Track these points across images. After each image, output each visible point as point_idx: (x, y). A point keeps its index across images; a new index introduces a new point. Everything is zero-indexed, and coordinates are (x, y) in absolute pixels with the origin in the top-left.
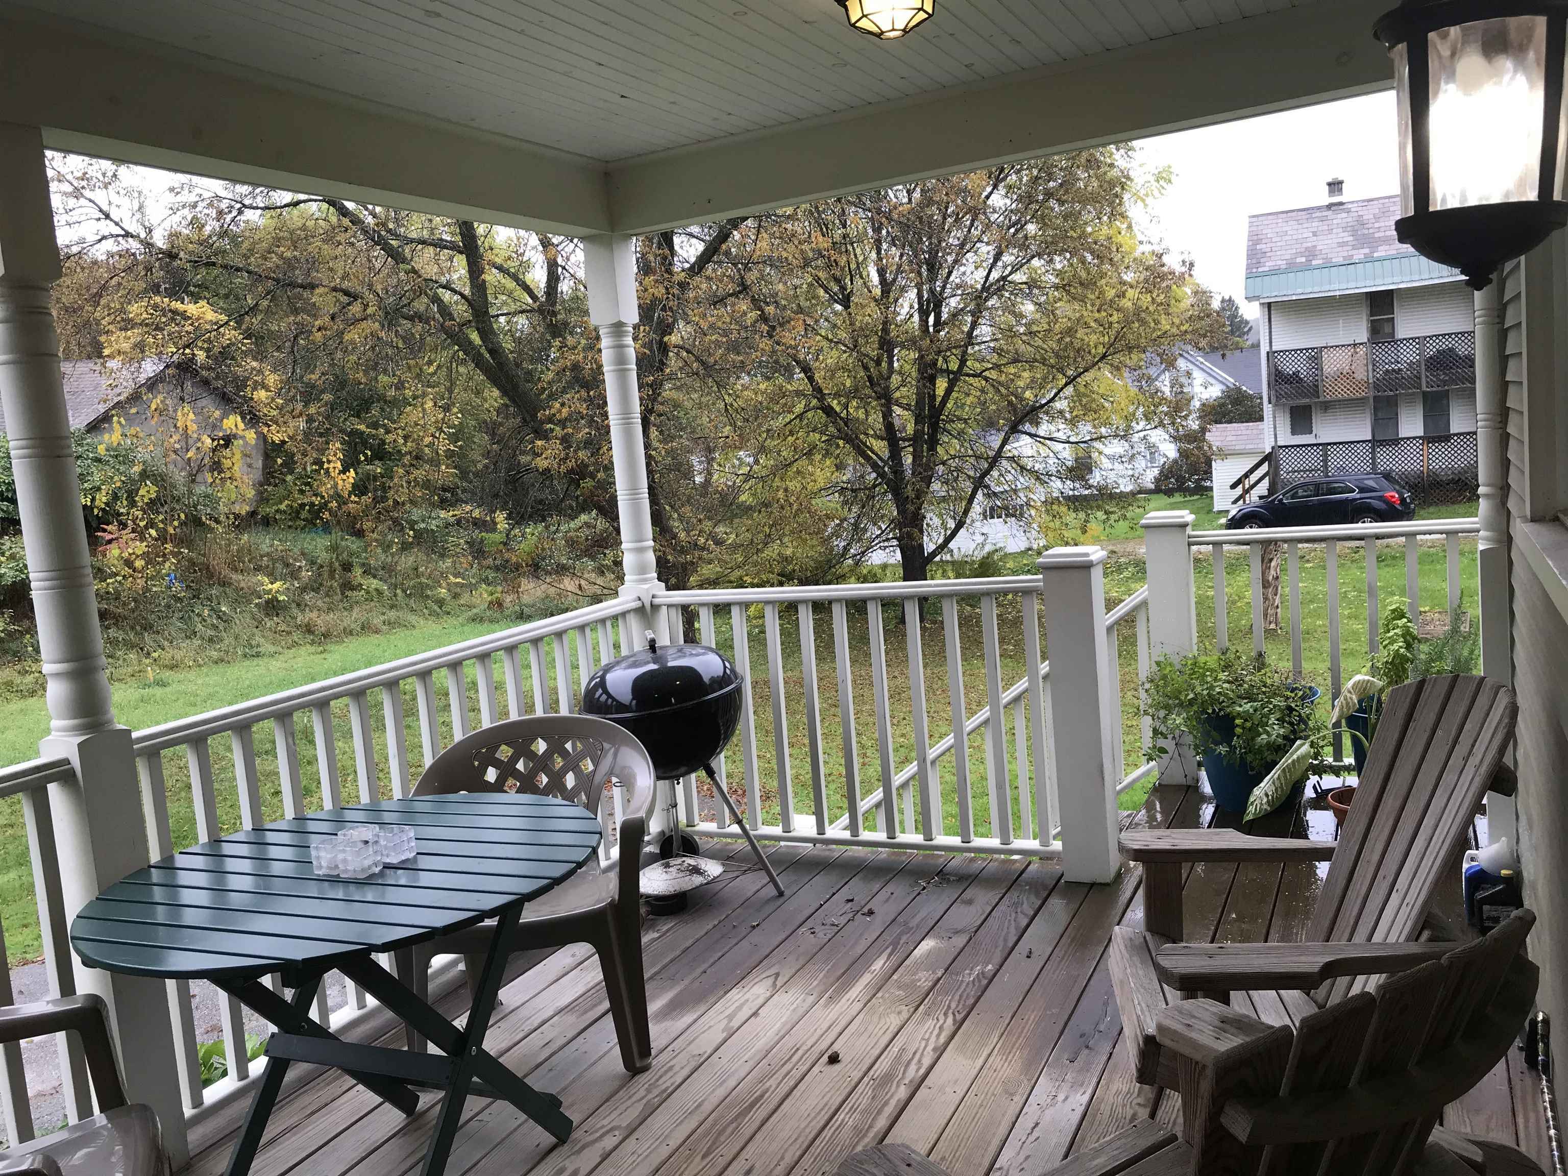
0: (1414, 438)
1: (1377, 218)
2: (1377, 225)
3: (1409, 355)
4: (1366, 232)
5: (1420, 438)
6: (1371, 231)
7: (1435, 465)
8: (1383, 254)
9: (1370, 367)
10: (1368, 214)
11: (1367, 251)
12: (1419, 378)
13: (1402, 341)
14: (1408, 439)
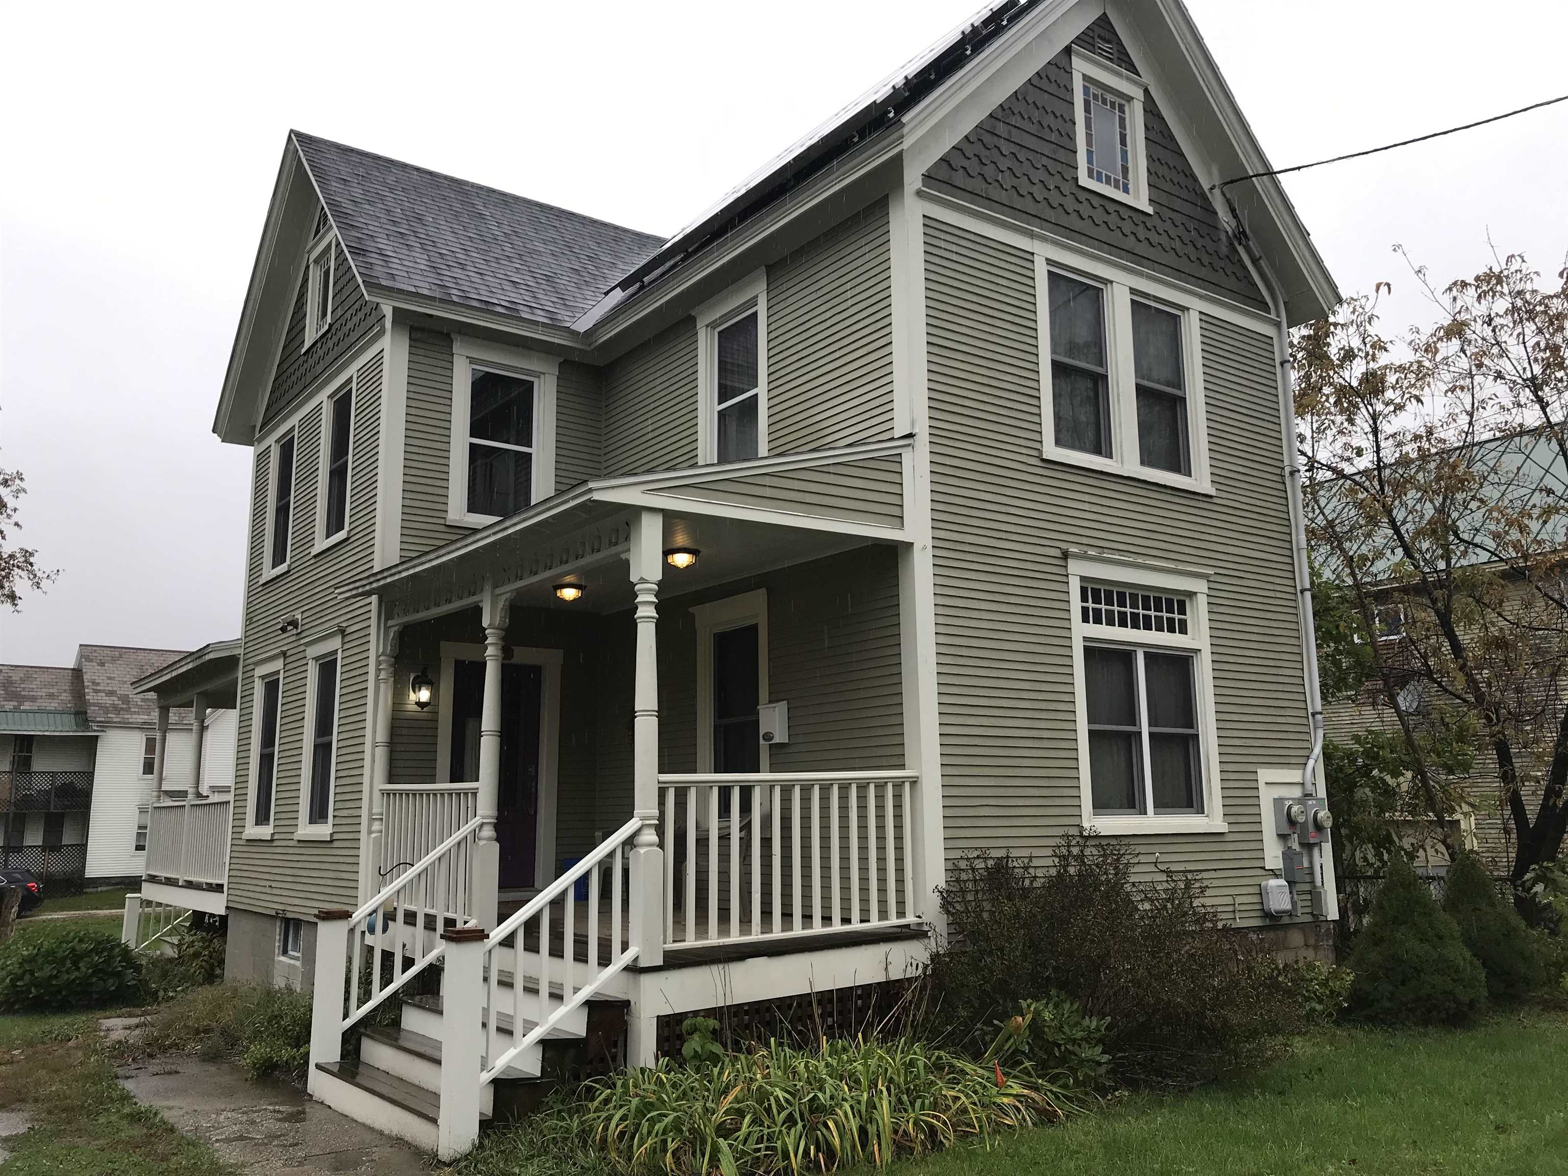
0: (35, 847)
1: (23, 681)
2: (22, 686)
3: (41, 784)
4: (14, 689)
5: (39, 847)
6: (18, 689)
7: (52, 869)
8: (28, 708)
9: (14, 790)
10: (16, 677)
11: (16, 704)
12: (49, 802)
13: (35, 773)
14: (30, 847)
